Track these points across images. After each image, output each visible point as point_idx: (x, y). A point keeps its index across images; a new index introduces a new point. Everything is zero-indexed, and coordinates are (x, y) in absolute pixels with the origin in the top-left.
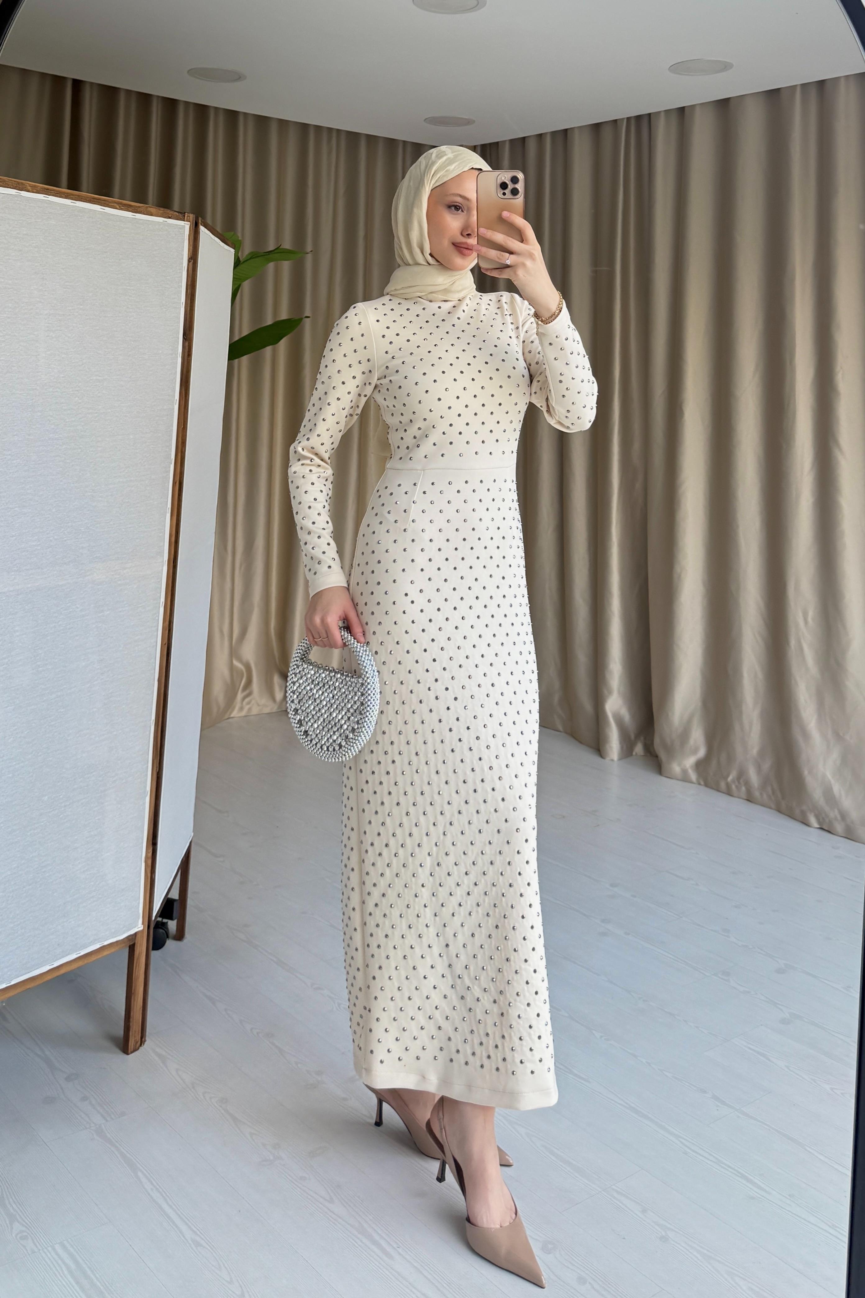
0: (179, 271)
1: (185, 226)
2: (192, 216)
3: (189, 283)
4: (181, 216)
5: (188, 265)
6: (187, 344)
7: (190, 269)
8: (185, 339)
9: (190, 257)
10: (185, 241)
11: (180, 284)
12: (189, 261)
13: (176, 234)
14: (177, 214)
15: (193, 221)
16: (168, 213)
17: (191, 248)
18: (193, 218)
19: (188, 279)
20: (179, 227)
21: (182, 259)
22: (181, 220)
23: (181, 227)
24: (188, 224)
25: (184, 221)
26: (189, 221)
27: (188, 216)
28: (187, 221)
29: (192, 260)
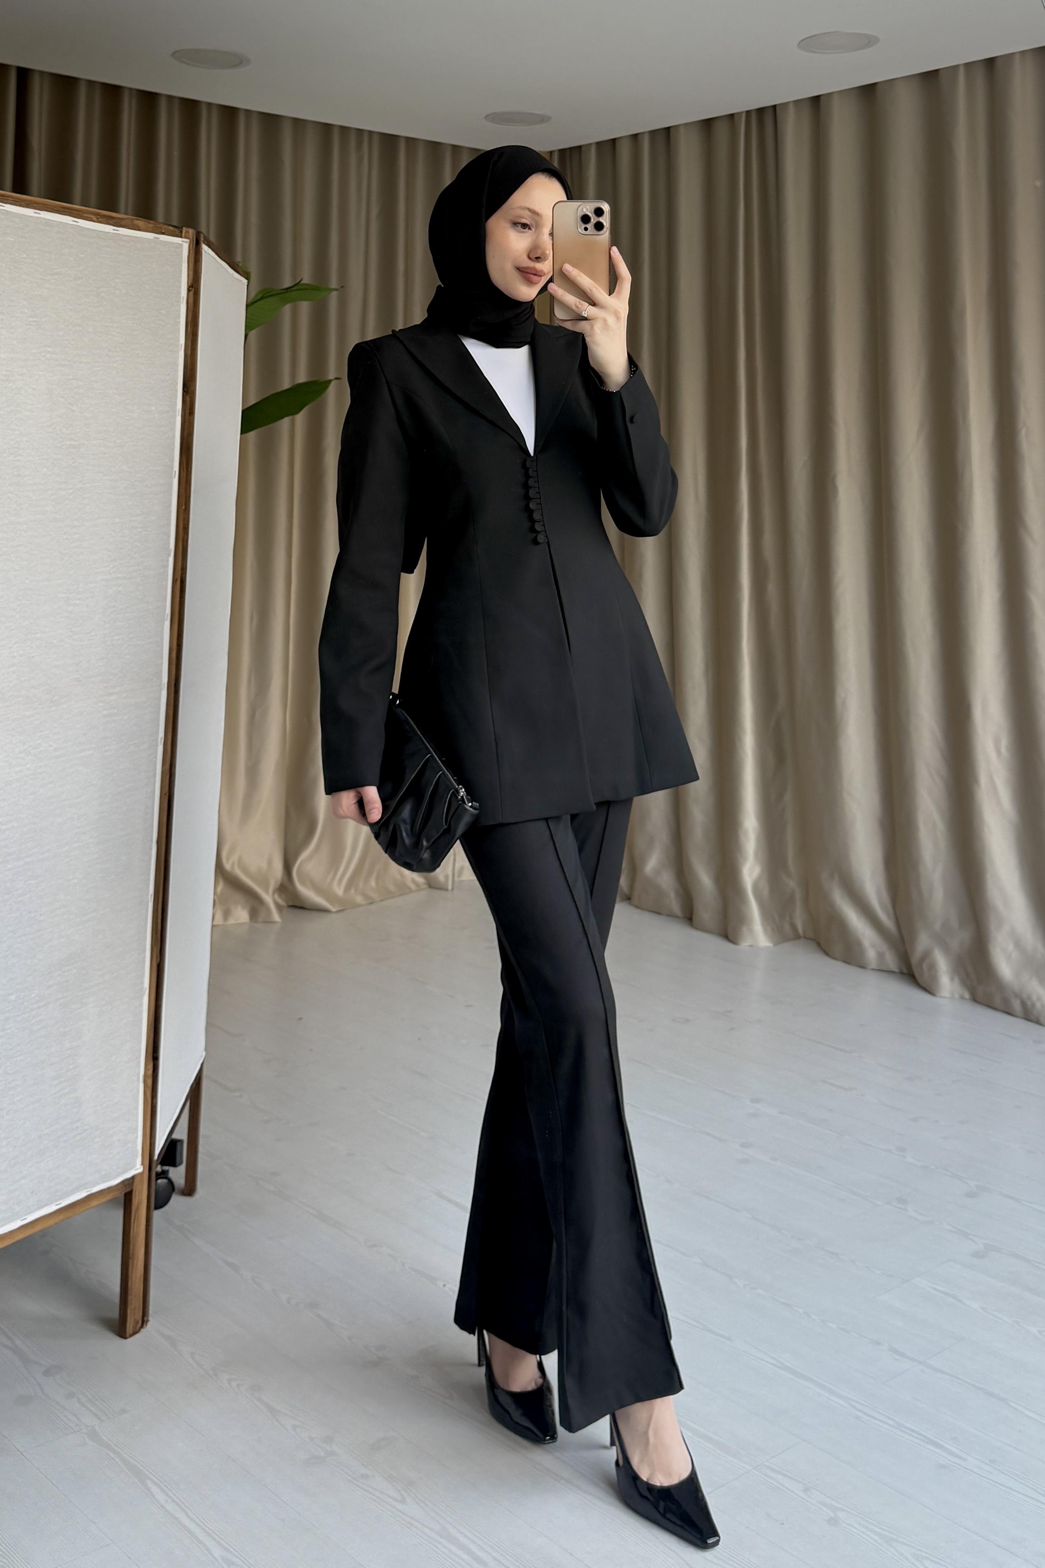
0: (175, 304)
1: (183, 245)
2: (191, 231)
3: (190, 319)
4: (177, 231)
5: (188, 294)
6: (188, 399)
7: (189, 300)
9: (190, 285)
10: (185, 264)
11: (178, 320)
12: (189, 290)
13: (171, 255)
14: (172, 228)
15: (193, 238)
16: (161, 227)
17: (191, 273)
18: (193, 234)
19: (189, 314)
20: (175, 245)
21: (180, 287)
22: (177, 236)
23: (178, 245)
24: (187, 242)
25: (181, 237)
26: (188, 238)
27: (187, 232)
28: (185, 238)
29: (193, 289)
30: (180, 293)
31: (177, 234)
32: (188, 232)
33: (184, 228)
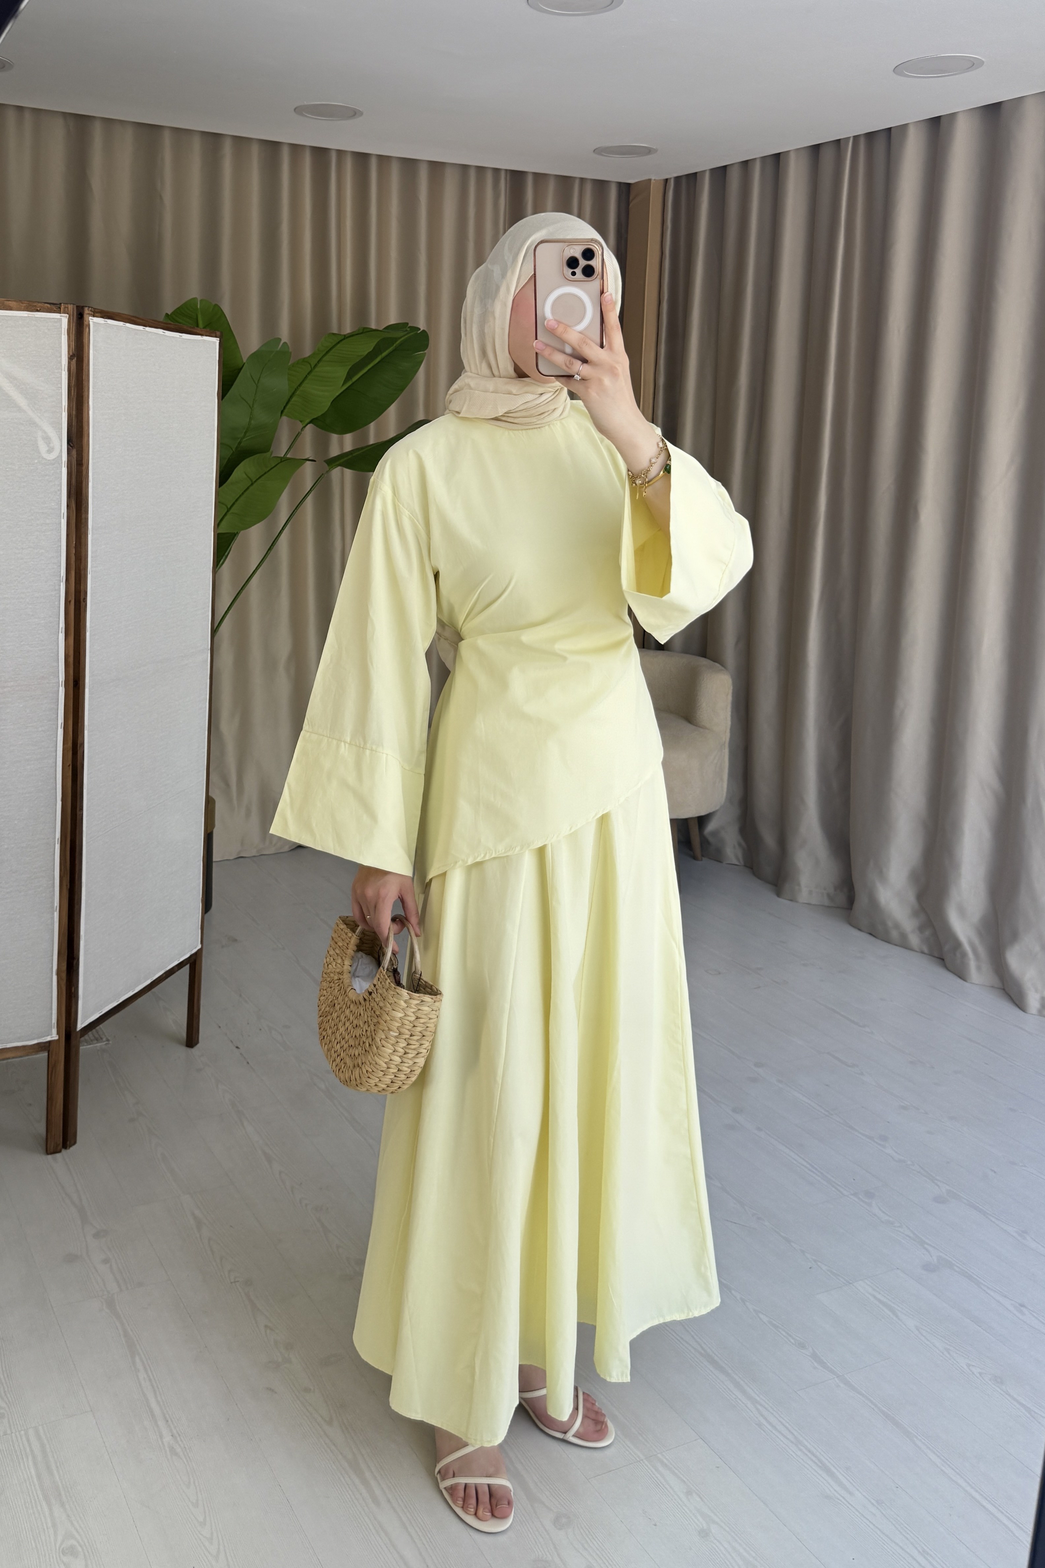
0: (56, 371)
1: (63, 320)
2: (70, 307)
3: (73, 383)
4: (54, 308)
5: (69, 363)
6: (74, 452)
7: (72, 368)
8: (71, 446)
9: (71, 354)
10: (63, 336)
11: (59, 385)
12: (70, 358)
13: (49, 329)
14: (48, 305)
15: (73, 312)
16: (36, 306)
17: (73, 344)
18: (73, 309)
19: (71, 379)
20: (53, 320)
21: (61, 357)
22: (54, 312)
23: (56, 320)
24: (66, 317)
25: (60, 313)
26: (68, 314)
27: (65, 307)
28: (64, 313)
29: (75, 359)
30: (60, 362)
31: (55, 310)
32: (68, 308)
33: (62, 304)
